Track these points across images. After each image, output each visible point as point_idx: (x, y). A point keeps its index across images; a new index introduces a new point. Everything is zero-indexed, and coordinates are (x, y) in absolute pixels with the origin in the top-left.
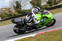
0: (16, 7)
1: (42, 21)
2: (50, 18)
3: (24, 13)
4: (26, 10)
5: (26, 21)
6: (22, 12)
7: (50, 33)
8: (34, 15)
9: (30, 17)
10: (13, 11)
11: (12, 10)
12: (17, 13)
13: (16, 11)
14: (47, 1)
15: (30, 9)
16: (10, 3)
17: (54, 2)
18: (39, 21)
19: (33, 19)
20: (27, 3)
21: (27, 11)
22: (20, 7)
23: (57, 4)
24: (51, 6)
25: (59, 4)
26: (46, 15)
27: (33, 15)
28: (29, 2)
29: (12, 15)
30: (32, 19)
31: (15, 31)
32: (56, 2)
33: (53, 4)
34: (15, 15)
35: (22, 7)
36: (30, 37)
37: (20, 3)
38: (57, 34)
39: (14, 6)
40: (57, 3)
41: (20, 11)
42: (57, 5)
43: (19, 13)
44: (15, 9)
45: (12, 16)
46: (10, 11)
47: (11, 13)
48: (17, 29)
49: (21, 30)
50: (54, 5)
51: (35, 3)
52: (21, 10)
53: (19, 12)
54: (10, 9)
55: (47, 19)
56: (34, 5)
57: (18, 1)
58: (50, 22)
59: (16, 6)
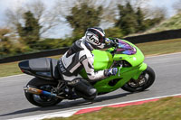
0: (26, 29)
1: (111, 71)
2: (138, 67)
3: (48, 47)
4: (53, 40)
5: (62, 69)
6: (42, 46)
7: (117, 112)
8: (85, 52)
9: (73, 58)
10: (16, 40)
11: (13, 36)
12: (25, 47)
13: (25, 40)
14: (115, 20)
15: (64, 38)
16: (7, 15)
17: (137, 25)
18: (101, 74)
19: (82, 66)
20: (58, 20)
21: (57, 42)
22: (35, 31)
23: (143, 29)
24: (127, 34)
25: (149, 29)
26: (125, 57)
27: (82, 54)
28: (63, 16)
29: (12, 50)
30: (79, 64)
31: (30, 96)
32: (143, 24)
33: (132, 29)
34: (19, 52)
35: (41, 30)
36: (56, 118)
37: (36, 17)
38: (135, 116)
39: (19, 25)
40: (144, 26)
41: (34, 42)
42: (145, 33)
43: (31, 47)
44: (22, 35)
45: (11, 55)
46: (6, 39)
47: (8, 46)
48: (36, 90)
49: (48, 96)
50: (136, 32)
51: (82, 22)
52: (38, 39)
53: (32, 43)
54: (7, 32)
55: (127, 69)
56: (78, 26)
57: (33, 12)
58: (136, 78)
59: (23, 26)
